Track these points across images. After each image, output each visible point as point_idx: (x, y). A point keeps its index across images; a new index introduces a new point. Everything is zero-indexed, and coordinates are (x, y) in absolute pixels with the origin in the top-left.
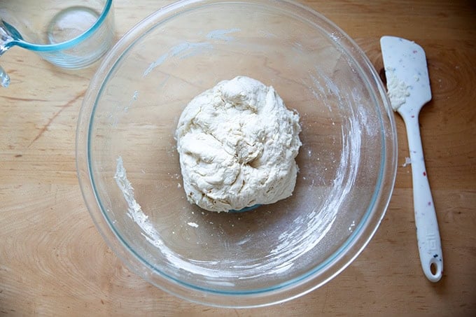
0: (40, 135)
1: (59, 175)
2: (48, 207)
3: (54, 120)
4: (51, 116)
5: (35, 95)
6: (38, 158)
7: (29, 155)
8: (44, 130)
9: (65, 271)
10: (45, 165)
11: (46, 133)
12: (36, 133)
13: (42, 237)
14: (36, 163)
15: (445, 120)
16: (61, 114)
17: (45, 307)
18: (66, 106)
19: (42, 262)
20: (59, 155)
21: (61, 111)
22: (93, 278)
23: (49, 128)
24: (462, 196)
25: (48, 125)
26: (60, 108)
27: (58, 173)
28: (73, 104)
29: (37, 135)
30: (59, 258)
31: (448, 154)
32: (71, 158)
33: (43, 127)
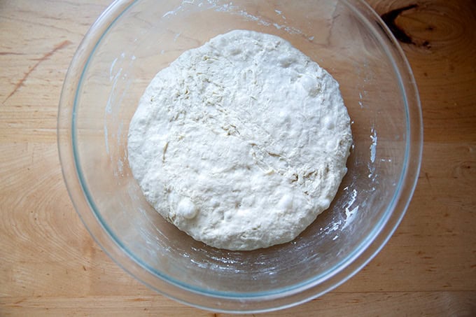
0: (15, 91)
1: (36, 133)
2: (24, 167)
3: (30, 75)
4: (27, 69)
5: (9, 48)
6: (13, 115)
7: (5, 112)
8: (20, 85)
9: (44, 235)
10: (22, 122)
11: (22, 89)
12: (11, 89)
13: (19, 199)
14: (11, 120)
15: (452, 68)
16: (38, 68)
17: (23, 274)
18: (43, 59)
19: (19, 226)
20: (36, 111)
21: (37, 65)
22: (74, 243)
23: (25, 83)
24: (471, 149)
25: (24, 80)
26: (37, 62)
27: (35, 131)
28: (50, 57)
29: (12, 90)
30: (38, 222)
31: (455, 104)
32: (48, 115)
33: (18, 82)
